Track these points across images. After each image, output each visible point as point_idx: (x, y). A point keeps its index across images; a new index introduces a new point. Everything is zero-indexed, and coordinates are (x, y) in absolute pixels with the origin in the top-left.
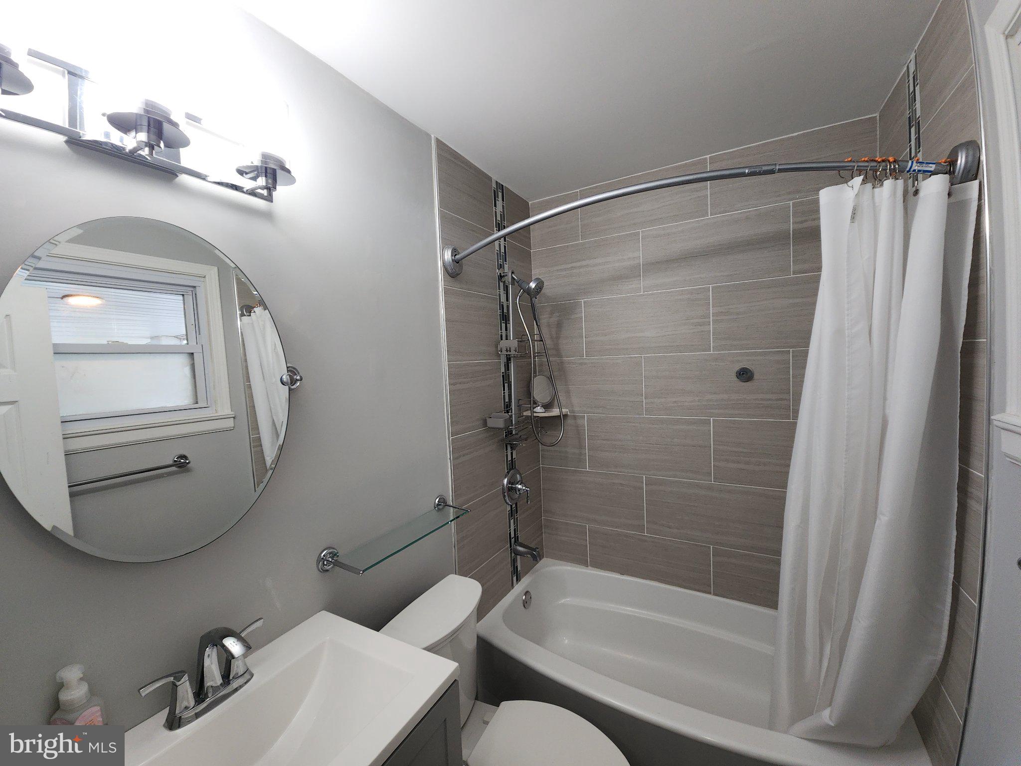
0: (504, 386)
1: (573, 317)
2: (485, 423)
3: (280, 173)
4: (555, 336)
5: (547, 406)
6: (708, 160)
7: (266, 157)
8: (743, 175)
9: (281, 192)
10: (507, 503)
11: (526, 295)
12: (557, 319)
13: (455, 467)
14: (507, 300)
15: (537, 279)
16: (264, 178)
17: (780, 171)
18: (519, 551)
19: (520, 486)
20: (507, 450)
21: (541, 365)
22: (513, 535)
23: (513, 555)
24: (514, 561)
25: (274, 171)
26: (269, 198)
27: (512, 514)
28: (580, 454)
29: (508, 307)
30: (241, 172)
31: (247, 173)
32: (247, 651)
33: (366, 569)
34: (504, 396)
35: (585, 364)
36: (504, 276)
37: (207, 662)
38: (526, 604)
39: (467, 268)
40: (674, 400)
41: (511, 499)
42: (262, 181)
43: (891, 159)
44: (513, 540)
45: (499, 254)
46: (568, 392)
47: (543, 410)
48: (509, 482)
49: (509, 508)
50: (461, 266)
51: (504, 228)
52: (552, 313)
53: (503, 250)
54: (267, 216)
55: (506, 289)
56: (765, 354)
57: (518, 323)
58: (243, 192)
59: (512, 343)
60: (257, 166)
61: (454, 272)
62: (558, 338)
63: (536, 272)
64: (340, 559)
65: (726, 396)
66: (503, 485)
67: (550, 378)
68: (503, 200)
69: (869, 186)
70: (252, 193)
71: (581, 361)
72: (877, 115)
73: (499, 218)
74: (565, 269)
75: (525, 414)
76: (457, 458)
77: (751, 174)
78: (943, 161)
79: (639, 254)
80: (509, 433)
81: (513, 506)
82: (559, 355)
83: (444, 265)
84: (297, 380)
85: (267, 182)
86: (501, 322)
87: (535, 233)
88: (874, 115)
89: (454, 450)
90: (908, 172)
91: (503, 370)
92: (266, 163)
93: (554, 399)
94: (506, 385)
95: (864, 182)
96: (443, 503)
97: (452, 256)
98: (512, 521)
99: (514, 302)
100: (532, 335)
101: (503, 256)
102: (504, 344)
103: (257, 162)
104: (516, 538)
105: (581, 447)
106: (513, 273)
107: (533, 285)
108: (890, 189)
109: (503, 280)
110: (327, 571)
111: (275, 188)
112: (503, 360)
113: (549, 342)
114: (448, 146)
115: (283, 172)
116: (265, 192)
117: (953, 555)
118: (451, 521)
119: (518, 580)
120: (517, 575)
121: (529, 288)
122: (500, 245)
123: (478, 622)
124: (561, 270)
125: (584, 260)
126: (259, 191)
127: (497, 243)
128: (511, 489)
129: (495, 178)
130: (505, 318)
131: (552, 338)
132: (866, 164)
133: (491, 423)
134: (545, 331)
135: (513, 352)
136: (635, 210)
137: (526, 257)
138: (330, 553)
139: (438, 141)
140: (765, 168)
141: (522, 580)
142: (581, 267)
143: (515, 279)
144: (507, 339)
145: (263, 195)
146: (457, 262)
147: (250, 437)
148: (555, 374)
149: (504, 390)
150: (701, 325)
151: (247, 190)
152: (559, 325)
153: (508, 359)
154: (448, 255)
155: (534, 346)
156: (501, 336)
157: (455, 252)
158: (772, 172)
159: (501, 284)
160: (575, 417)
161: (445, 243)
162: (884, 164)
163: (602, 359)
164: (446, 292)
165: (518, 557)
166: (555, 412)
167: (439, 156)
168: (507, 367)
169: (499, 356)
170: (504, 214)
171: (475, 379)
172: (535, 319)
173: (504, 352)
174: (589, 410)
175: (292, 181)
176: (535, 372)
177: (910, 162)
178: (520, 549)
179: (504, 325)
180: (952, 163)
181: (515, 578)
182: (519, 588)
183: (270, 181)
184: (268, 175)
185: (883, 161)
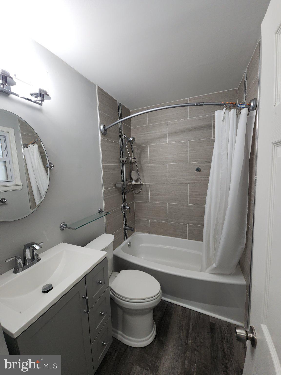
0: (122, 174)
1: (145, 151)
2: (115, 185)
3: (45, 96)
4: (139, 157)
5: (136, 181)
6: (188, 99)
7: (41, 90)
8: (194, 105)
9: (46, 103)
10: (123, 213)
11: (129, 142)
12: (140, 151)
13: (105, 199)
14: (123, 144)
15: (133, 137)
16: (40, 97)
17: (205, 105)
18: (127, 229)
19: (127, 207)
20: (123, 195)
21: (134, 167)
22: (125, 224)
23: (125, 230)
24: (125, 232)
25: (43, 95)
26: (41, 104)
27: (125, 216)
28: (147, 197)
29: (123, 147)
30: (31, 95)
31: (33, 95)
32: (41, 248)
33: (77, 228)
34: (122, 177)
35: (149, 167)
36: (121, 136)
37: (26, 253)
38: (129, 246)
39: (109, 132)
40: (178, 178)
41: (124, 211)
42: (39, 98)
43: (234, 103)
44: (125, 225)
45: (120, 128)
46: (143, 176)
47: (135, 182)
48: (123, 206)
49: (123, 215)
50: (107, 132)
51: (122, 119)
52: (138, 149)
53: (121, 127)
54: (40, 110)
55: (122, 140)
56: (205, 163)
57: (126, 153)
58: (32, 101)
59: (124, 159)
60: (37, 93)
61: (104, 133)
62: (140, 158)
63: (132, 135)
64: (67, 226)
65: (192, 177)
66: (121, 207)
67: (137, 172)
68: (121, 109)
69: (228, 111)
70: (35, 102)
71: (148, 166)
72: (238, 88)
73: (120, 116)
74: (143, 134)
75: (129, 183)
76: (106, 197)
77: (197, 105)
78: (248, 104)
79: (167, 130)
80: (123, 189)
81: (125, 214)
82: (140, 163)
83: (101, 131)
84: (52, 166)
85: (41, 99)
86: (120, 152)
87: (132, 121)
88: (237, 88)
89: (105, 194)
90: (238, 107)
91: (121, 168)
92: (41, 92)
93: (138, 179)
94: (122, 173)
95: (226, 109)
96: (101, 211)
97: (104, 128)
98: (124, 219)
99: (125, 145)
100: (131, 156)
101: (121, 129)
102: (121, 159)
103: (38, 92)
104: (126, 225)
105: (148, 194)
106: (124, 135)
107: (131, 139)
108: (233, 112)
109: (121, 137)
110: (64, 230)
111: (44, 101)
112: (121, 164)
113: (137, 159)
114: (102, 89)
115: (47, 96)
116: (40, 102)
117: (247, 217)
118: (104, 216)
119: (127, 238)
120: (126, 236)
121: (130, 140)
122: (120, 125)
123: (113, 250)
124: (141, 135)
125: (149, 131)
126: (38, 102)
127: (119, 124)
128: (124, 208)
129: (118, 101)
130: (122, 150)
131: (138, 158)
132: (227, 104)
133: (117, 185)
134: (136, 156)
135: (124, 162)
136: (166, 115)
137: (129, 129)
138: (64, 224)
139: (98, 87)
140: (200, 104)
141: (128, 238)
142: (148, 134)
143: (125, 137)
144: (123, 157)
145: (40, 103)
146: (105, 130)
147: (28, 192)
148: (139, 170)
149: (122, 175)
150: (185, 154)
151: (33, 101)
152: (140, 154)
153: (123, 164)
154: (102, 127)
155: (132, 161)
156: (121, 156)
157: (104, 127)
158: (202, 105)
159: (121, 139)
160: (146, 185)
161: (101, 123)
162: (232, 104)
163: (155, 165)
164: (102, 140)
165: (127, 230)
166: (139, 183)
167: (99, 93)
168: (123, 167)
169: (120, 163)
170: (121, 114)
171: (112, 170)
172: (132, 151)
173: (122, 162)
174: (150, 182)
175: (50, 98)
176: (132, 169)
177: (239, 104)
178: (127, 228)
179: (121, 153)
180: (250, 105)
181: (126, 238)
182: (127, 241)
183: (42, 98)
184: (41, 96)
185: (232, 103)
